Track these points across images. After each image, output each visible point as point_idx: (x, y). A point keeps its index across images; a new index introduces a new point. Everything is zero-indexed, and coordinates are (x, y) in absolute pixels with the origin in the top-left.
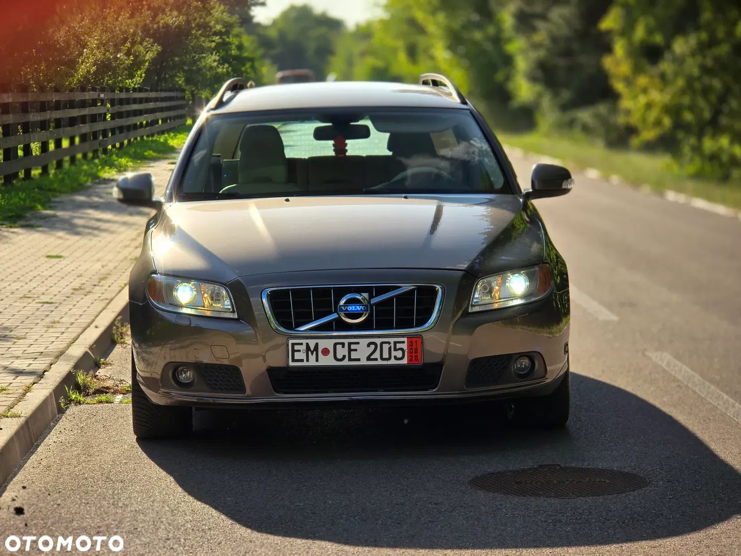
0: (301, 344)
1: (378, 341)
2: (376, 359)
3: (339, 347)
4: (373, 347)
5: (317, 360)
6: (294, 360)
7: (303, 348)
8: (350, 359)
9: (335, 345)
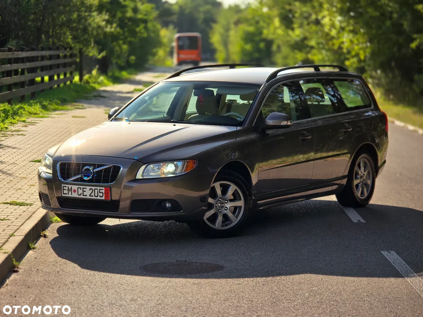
0: (66, 187)
1: (93, 188)
2: (93, 196)
3: (79, 189)
4: (91, 190)
5: (72, 194)
6: (64, 194)
7: (67, 188)
8: (83, 195)
9: (78, 188)
